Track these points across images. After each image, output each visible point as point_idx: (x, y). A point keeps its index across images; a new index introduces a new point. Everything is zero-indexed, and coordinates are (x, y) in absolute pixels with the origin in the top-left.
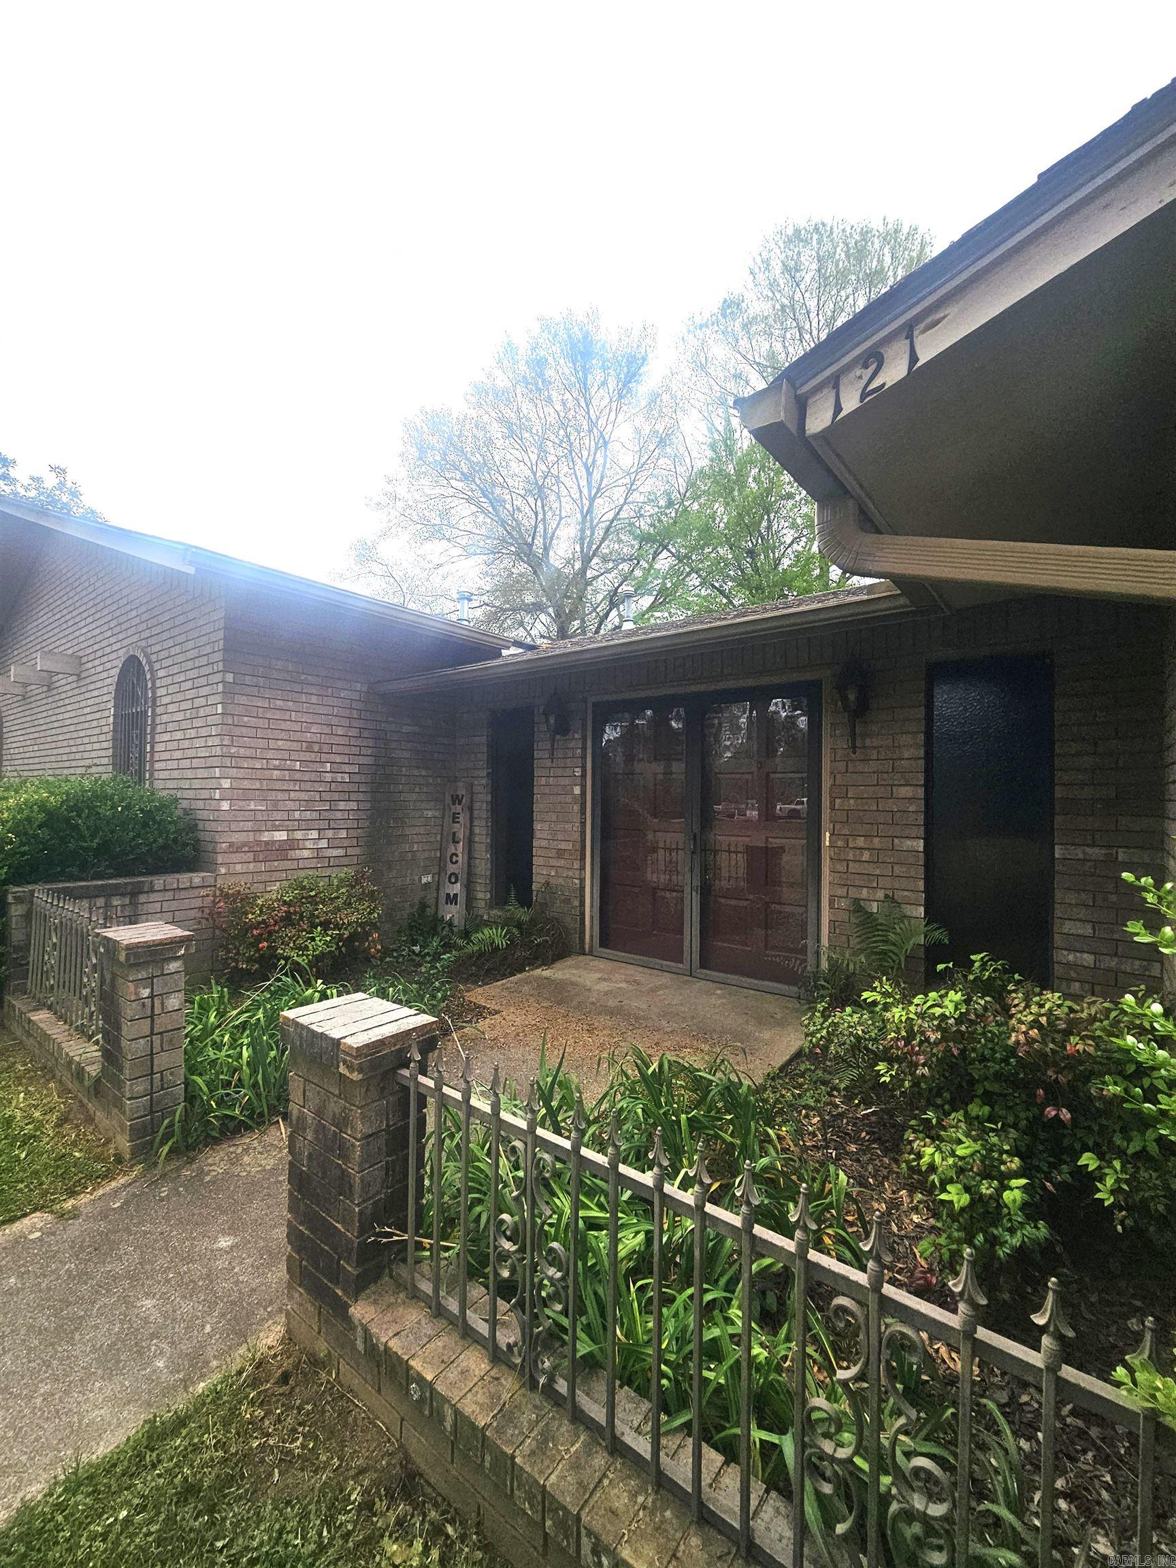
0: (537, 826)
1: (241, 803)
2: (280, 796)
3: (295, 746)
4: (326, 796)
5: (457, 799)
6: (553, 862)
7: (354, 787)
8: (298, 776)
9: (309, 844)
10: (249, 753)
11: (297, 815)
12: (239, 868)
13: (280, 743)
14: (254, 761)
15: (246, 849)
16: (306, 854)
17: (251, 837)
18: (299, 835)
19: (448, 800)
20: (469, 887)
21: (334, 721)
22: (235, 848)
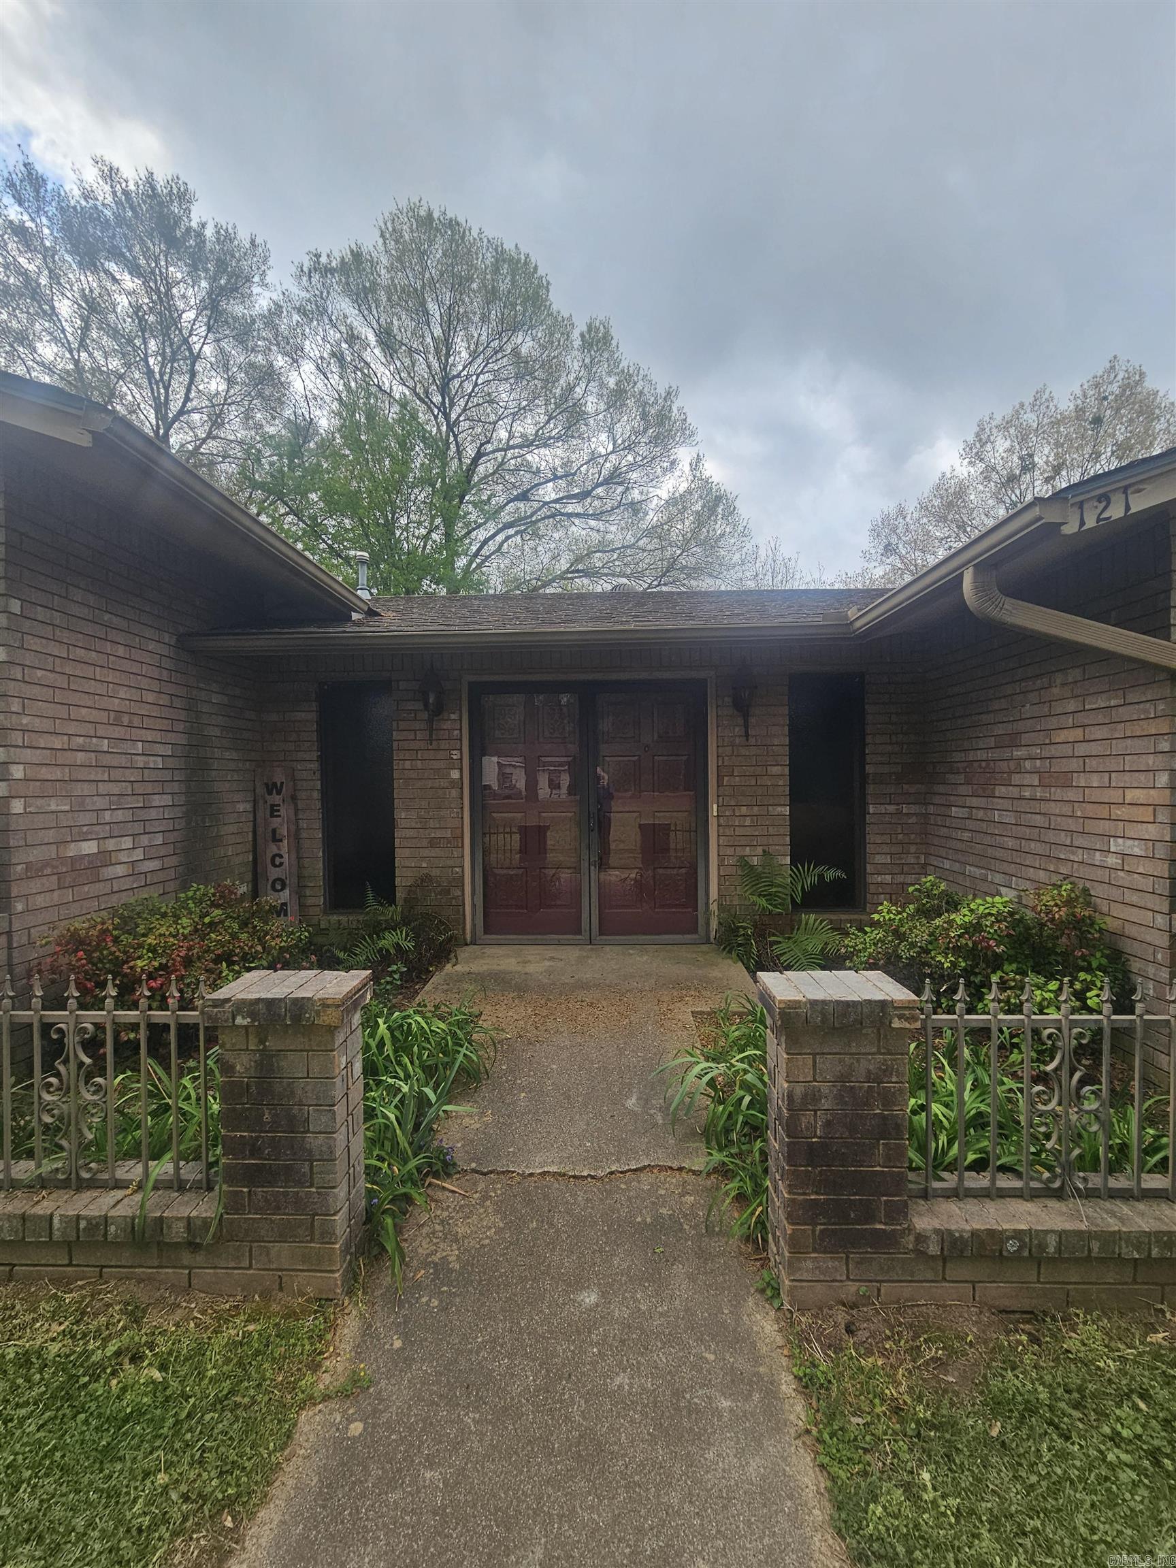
0: (400, 815)
1: (39, 802)
2: (87, 789)
3: (103, 717)
4: (139, 788)
5: (272, 788)
6: (426, 853)
7: (167, 775)
8: (107, 760)
9: (123, 857)
10: (46, 725)
11: (107, 817)
12: (40, 901)
13: (84, 711)
14: (53, 738)
15: (48, 871)
16: (120, 870)
17: (52, 852)
18: (111, 845)
19: (261, 790)
20: (300, 892)
21: (145, 683)
22: (33, 871)
